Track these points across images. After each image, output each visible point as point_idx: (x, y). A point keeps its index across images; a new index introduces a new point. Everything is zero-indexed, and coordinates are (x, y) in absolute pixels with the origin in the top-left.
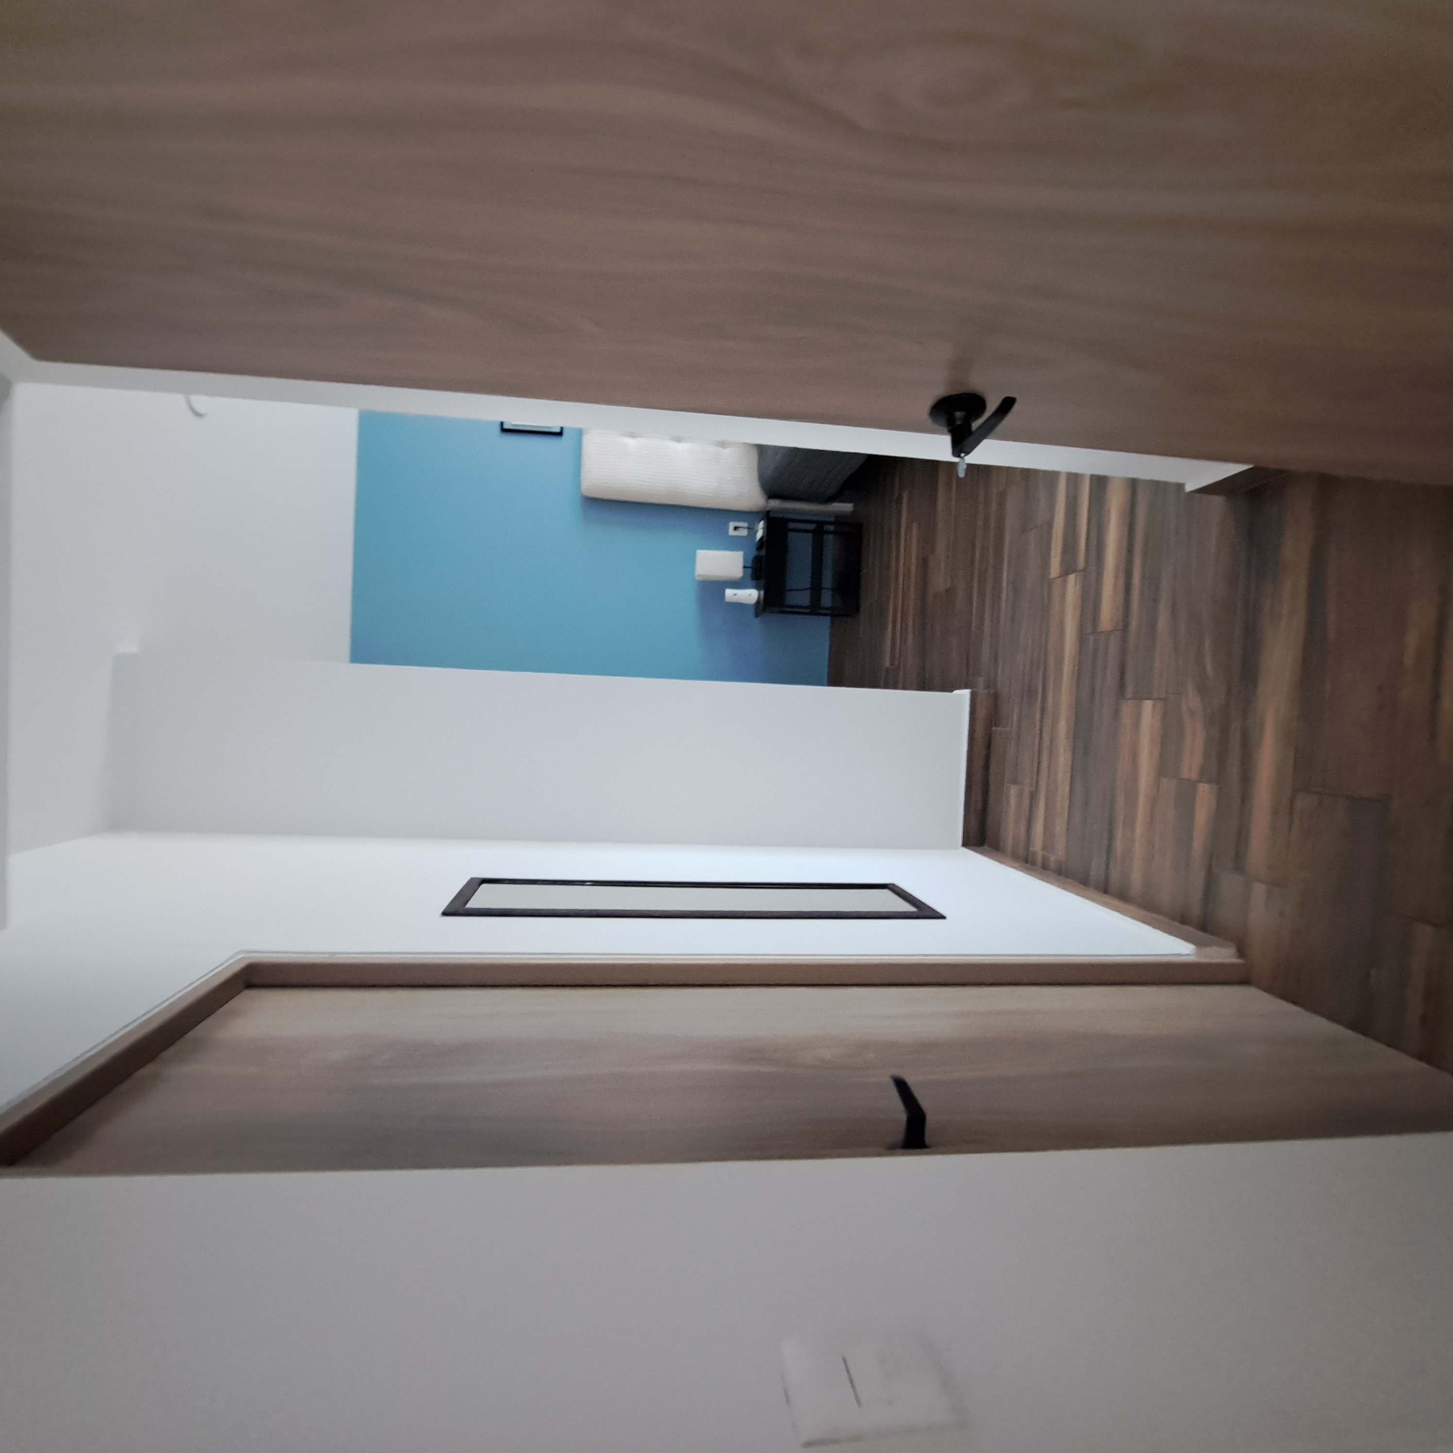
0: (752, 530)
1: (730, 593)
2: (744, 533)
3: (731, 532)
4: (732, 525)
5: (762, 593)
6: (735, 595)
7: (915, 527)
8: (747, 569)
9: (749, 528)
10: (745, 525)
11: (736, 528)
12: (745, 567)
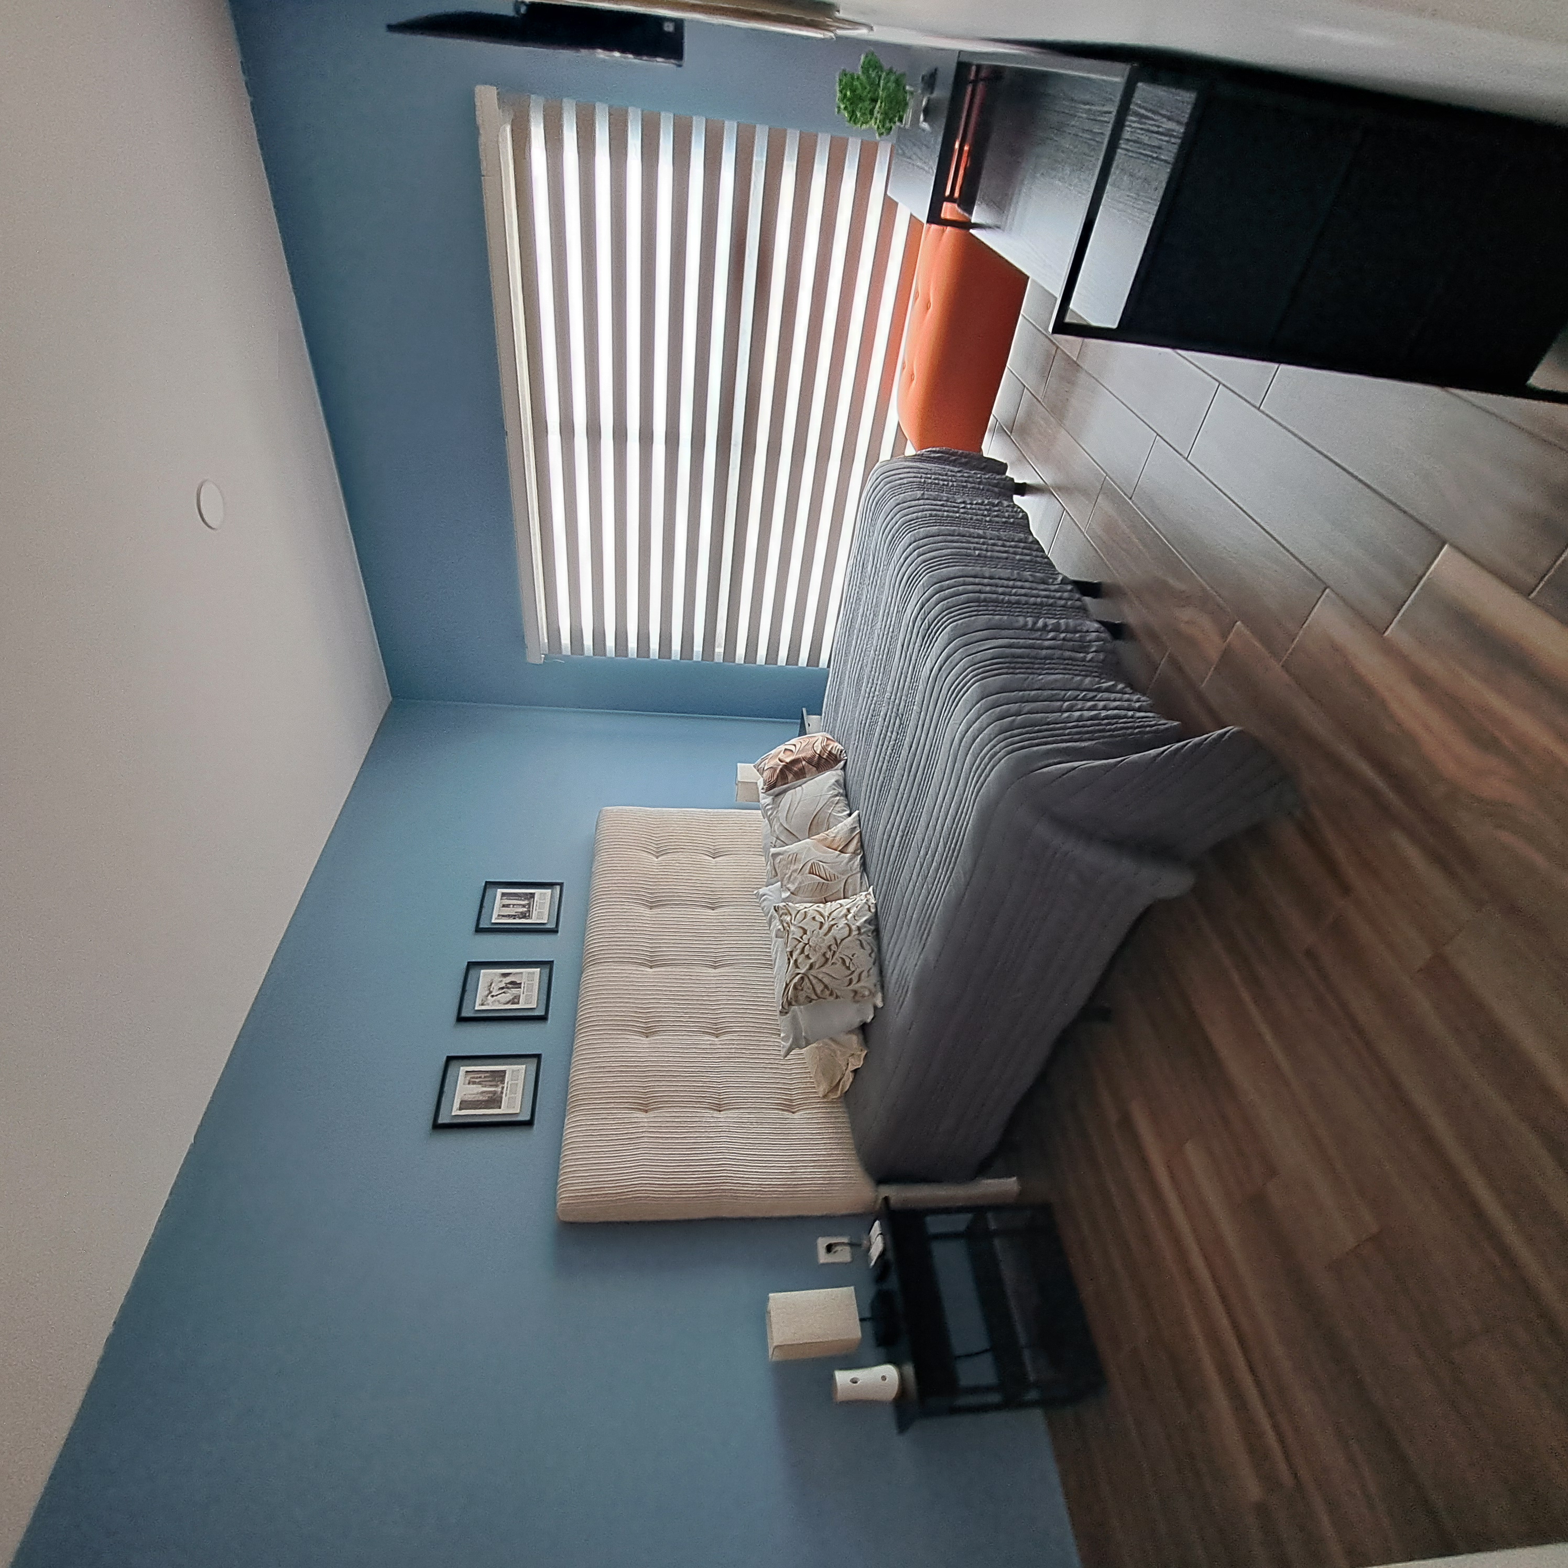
0: (859, 1247)
1: (842, 1377)
2: (843, 1255)
3: (823, 1257)
4: (822, 1243)
5: (909, 1369)
6: (854, 1381)
7: (1193, 1154)
8: (865, 1323)
9: (851, 1244)
10: (845, 1240)
11: (829, 1248)
12: (862, 1320)
